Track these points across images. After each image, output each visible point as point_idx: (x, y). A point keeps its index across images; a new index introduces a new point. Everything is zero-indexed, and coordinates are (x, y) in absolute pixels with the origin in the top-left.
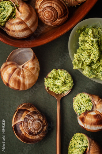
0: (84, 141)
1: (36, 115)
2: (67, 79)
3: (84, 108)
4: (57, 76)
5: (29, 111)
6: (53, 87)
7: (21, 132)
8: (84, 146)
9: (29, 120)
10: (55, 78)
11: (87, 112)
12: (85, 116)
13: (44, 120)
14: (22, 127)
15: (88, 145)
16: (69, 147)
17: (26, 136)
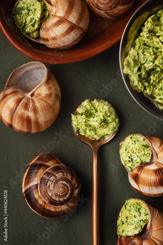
0: (142, 211)
1: (59, 172)
2: (109, 116)
3: (138, 159)
4: (92, 111)
5: (48, 167)
6: (86, 129)
7: (37, 201)
8: (142, 220)
9: (49, 182)
10: (89, 114)
11: (143, 165)
12: (139, 172)
13: (74, 180)
14: (38, 194)
15: (149, 217)
16: (119, 222)
17: (46, 207)
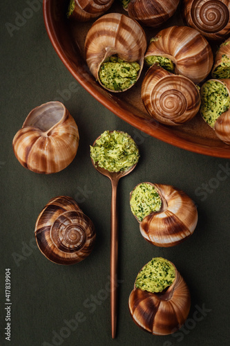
0: (169, 272)
1: (75, 218)
2: (129, 148)
3: (148, 208)
4: (111, 143)
5: (65, 210)
6: (105, 161)
7: (47, 243)
8: (167, 280)
9: (62, 226)
10: (108, 146)
11: (152, 214)
12: (149, 222)
13: (88, 229)
14: (49, 236)
17: (54, 251)
